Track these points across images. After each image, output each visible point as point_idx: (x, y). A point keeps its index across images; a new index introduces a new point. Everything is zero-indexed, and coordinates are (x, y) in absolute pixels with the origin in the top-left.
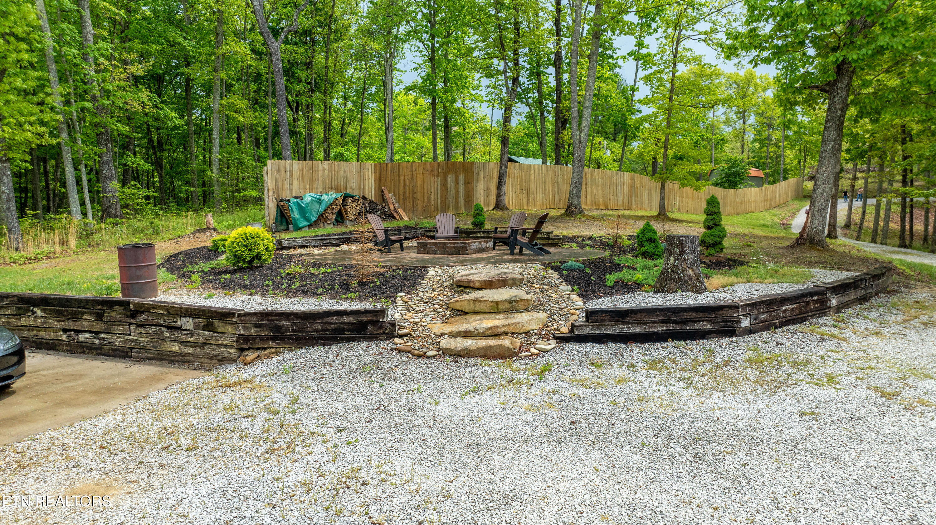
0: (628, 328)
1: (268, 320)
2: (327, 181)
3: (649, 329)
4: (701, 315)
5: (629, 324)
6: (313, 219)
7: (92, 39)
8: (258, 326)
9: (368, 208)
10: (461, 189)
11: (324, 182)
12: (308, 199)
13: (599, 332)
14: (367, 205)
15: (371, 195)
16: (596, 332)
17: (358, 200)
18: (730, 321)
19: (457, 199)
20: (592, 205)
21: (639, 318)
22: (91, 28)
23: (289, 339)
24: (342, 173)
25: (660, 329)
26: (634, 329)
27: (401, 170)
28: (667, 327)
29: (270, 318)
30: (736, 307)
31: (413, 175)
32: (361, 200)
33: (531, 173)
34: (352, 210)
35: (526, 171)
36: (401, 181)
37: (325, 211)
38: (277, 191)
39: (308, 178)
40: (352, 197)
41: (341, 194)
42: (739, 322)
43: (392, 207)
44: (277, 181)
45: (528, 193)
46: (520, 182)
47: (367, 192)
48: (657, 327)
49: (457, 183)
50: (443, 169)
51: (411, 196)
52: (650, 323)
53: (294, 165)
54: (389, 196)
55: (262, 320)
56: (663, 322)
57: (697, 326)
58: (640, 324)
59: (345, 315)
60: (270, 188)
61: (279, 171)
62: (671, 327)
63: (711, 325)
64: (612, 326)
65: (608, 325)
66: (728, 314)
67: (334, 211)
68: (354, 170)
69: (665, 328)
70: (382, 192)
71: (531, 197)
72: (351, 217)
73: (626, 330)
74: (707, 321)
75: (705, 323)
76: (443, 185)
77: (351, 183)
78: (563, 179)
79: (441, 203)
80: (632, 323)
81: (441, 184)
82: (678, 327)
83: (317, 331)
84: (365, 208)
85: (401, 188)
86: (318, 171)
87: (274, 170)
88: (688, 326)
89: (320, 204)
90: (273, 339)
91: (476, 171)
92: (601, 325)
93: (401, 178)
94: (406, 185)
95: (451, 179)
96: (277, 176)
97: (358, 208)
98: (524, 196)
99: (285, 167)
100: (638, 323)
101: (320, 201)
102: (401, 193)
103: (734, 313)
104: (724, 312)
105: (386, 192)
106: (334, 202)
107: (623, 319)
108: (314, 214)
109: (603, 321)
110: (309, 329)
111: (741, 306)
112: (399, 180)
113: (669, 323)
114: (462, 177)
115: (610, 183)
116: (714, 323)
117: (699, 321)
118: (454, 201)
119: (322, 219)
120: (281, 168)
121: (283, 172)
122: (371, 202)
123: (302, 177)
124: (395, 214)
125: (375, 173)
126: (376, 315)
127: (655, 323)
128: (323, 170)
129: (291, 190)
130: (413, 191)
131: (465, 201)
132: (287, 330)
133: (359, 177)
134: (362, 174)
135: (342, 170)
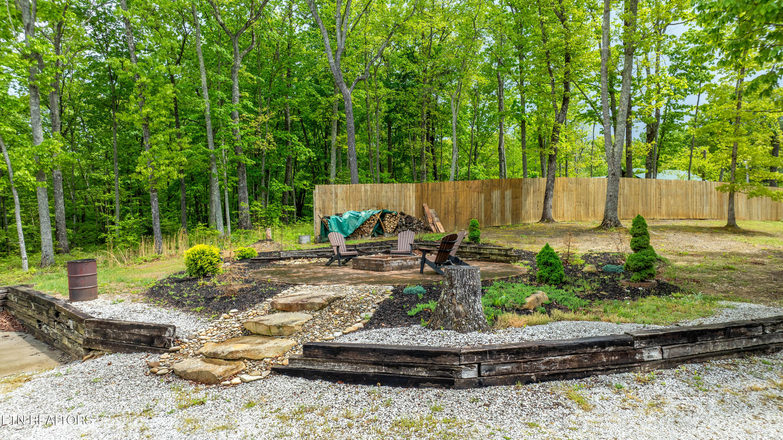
0: (339, 366)
1: (100, 327)
2: (369, 200)
3: (360, 370)
4: (417, 360)
5: (341, 362)
6: (350, 232)
7: (238, 100)
8: (95, 332)
9: (404, 223)
10: (508, 203)
11: (366, 201)
12: (346, 216)
13: (311, 367)
14: (403, 220)
15: (412, 211)
16: (308, 367)
17: (396, 216)
18: (448, 370)
19: (503, 213)
20: (669, 215)
21: (351, 356)
22: (238, 92)
23: (110, 344)
24: (383, 193)
25: (372, 371)
26: (345, 368)
27: (442, 189)
28: (378, 369)
29: (102, 326)
30: (457, 355)
31: (455, 192)
32: (399, 215)
33: (591, 186)
34: (389, 224)
35: (583, 184)
36: (443, 198)
37: (363, 224)
38: (323, 210)
39: (351, 198)
40: (391, 213)
41: (379, 211)
42: (459, 372)
43: (430, 221)
44: (324, 202)
45: (587, 206)
46: (577, 195)
47: (408, 208)
48: (368, 369)
49: (503, 197)
50: (487, 186)
51: (453, 211)
52: (361, 363)
53: (339, 188)
54: (430, 211)
55: (97, 327)
56: (375, 364)
57: (411, 372)
58: (351, 363)
59: (142, 328)
60: (317, 207)
61: (325, 193)
62: (384, 370)
63: (426, 372)
64: (323, 362)
65: (319, 361)
66: (447, 362)
67: (371, 225)
68: (395, 190)
69: (376, 370)
70: (423, 208)
71: (591, 209)
72: (389, 230)
73: (337, 368)
74: (421, 367)
75: (419, 369)
76: (488, 199)
77: (392, 201)
78: (630, 191)
79: (485, 216)
80: (343, 362)
81: (485, 200)
82: (391, 371)
83: (126, 340)
84: (402, 222)
85: (443, 204)
86: (360, 192)
87: (321, 192)
88: (401, 370)
89: (358, 219)
90: (102, 343)
91: (525, 187)
92: (313, 360)
93: (443, 195)
94: (448, 202)
95: (496, 195)
96: (324, 197)
97: (395, 222)
98: (582, 208)
99: (330, 190)
100: (349, 362)
101: (357, 218)
102: (442, 208)
103: (454, 361)
104: (443, 359)
105: (426, 208)
106: (371, 217)
107: (335, 356)
108: (351, 228)
109: (315, 356)
110: (122, 338)
111: (464, 354)
112: (441, 198)
113: (381, 365)
114: (508, 193)
115: (692, 194)
116: (430, 370)
117: (414, 367)
118: (499, 215)
119: (358, 232)
120: (328, 191)
121: (329, 194)
122: (409, 217)
123: (346, 198)
124: (433, 227)
125: (417, 191)
126: (160, 331)
127: (367, 364)
128: (366, 191)
129: (336, 208)
130: (456, 206)
131: (513, 214)
132: (110, 338)
133: (400, 196)
134: (403, 193)
135: (384, 190)
